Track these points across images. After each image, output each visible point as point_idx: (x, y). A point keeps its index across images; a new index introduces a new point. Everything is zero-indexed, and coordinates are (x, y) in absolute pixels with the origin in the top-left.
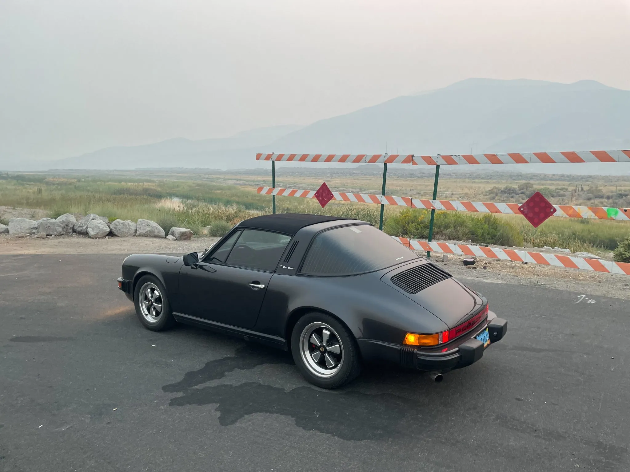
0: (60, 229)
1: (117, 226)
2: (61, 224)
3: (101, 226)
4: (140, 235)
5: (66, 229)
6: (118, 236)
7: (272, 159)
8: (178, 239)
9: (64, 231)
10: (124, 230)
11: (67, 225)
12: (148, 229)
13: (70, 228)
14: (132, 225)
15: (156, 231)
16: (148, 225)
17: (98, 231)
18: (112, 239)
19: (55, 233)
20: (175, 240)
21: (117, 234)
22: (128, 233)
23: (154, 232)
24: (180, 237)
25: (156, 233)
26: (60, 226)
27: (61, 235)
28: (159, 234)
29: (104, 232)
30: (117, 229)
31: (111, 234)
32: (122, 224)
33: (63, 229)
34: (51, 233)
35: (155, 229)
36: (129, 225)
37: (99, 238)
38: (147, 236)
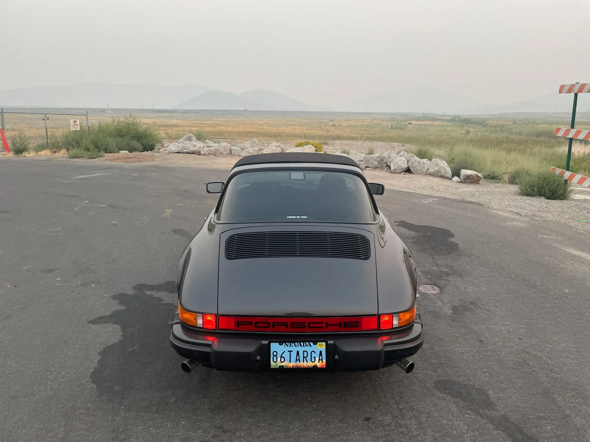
0: (376, 163)
1: (413, 164)
2: (377, 159)
3: (400, 163)
4: (429, 174)
5: (381, 164)
6: (414, 173)
7: (573, 91)
8: (463, 181)
9: (379, 165)
10: (419, 168)
11: (382, 160)
12: (436, 168)
13: (384, 162)
14: (426, 164)
15: (443, 171)
16: (437, 165)
17: (396, 167)
18: (408, 175)
19: (372, 166)
20: (459, 182)
21: (412, 171)
22: (421, 171)
23: (440, 172)
24: (465, 179)
25: (443, 173)
26: (376, 160)
27: (376, 168)
28: (446, 175)
29: (401, 168)
30: (413, 166)
31: (408, 171)
32: (418, 162)
33: (378, 163)
34: (370, 166)
35: (442, 170)
36: (424, 163)
37: (397, 173)
38: (435, 176)
